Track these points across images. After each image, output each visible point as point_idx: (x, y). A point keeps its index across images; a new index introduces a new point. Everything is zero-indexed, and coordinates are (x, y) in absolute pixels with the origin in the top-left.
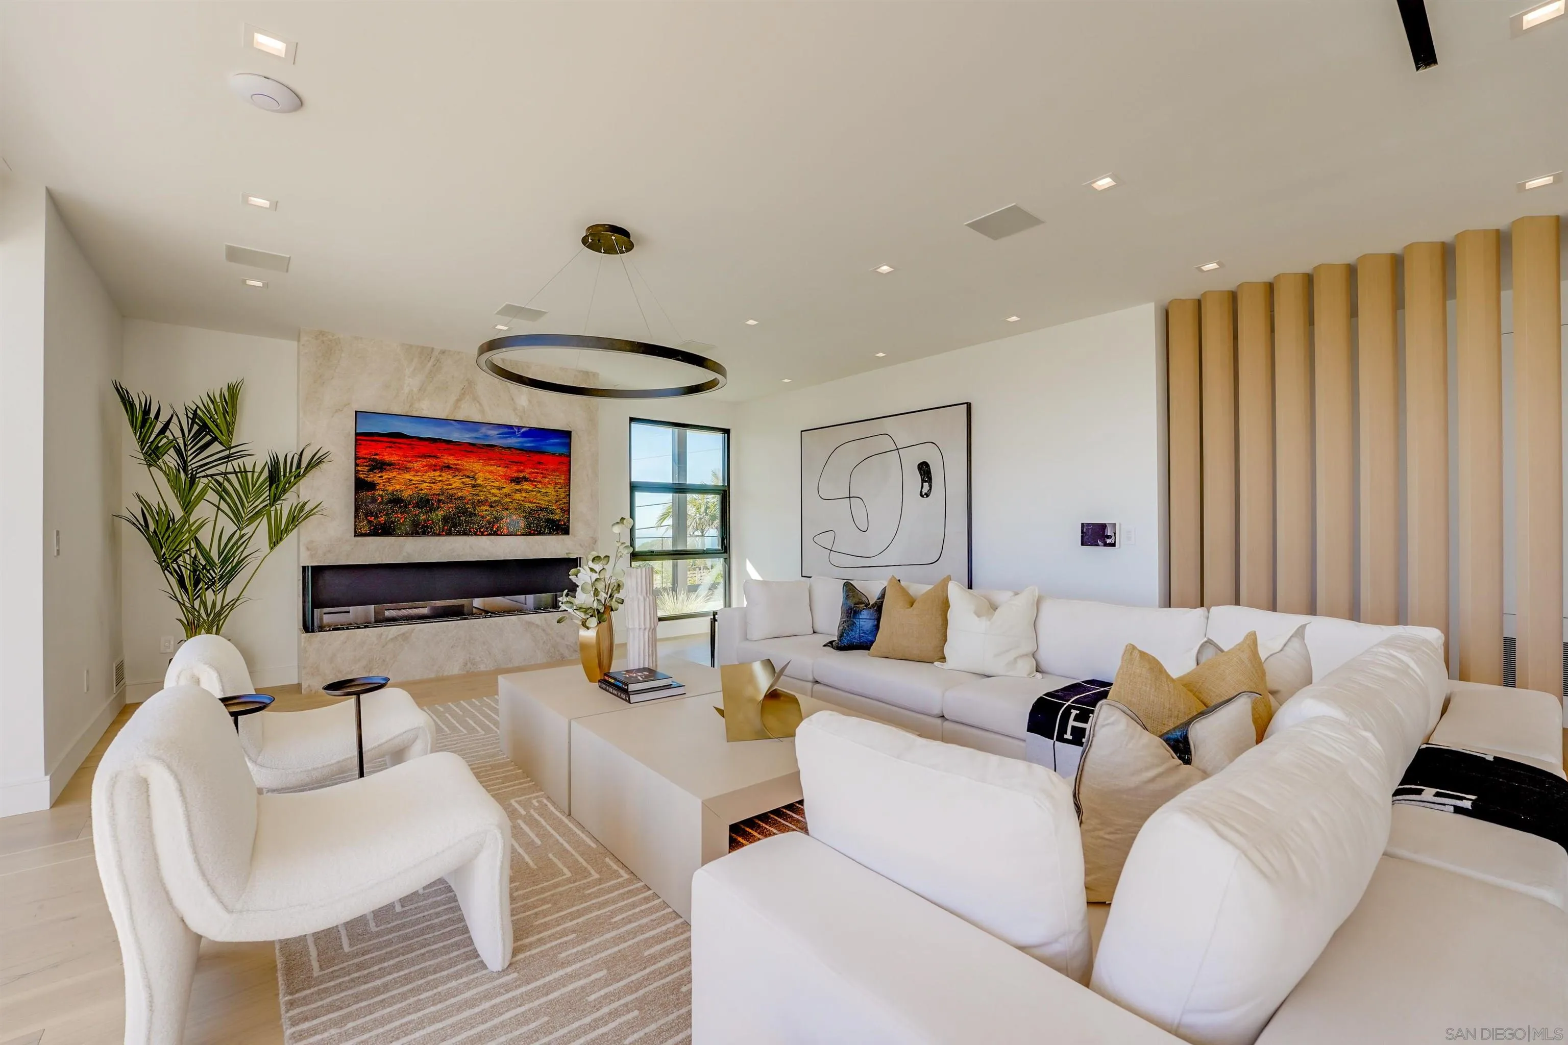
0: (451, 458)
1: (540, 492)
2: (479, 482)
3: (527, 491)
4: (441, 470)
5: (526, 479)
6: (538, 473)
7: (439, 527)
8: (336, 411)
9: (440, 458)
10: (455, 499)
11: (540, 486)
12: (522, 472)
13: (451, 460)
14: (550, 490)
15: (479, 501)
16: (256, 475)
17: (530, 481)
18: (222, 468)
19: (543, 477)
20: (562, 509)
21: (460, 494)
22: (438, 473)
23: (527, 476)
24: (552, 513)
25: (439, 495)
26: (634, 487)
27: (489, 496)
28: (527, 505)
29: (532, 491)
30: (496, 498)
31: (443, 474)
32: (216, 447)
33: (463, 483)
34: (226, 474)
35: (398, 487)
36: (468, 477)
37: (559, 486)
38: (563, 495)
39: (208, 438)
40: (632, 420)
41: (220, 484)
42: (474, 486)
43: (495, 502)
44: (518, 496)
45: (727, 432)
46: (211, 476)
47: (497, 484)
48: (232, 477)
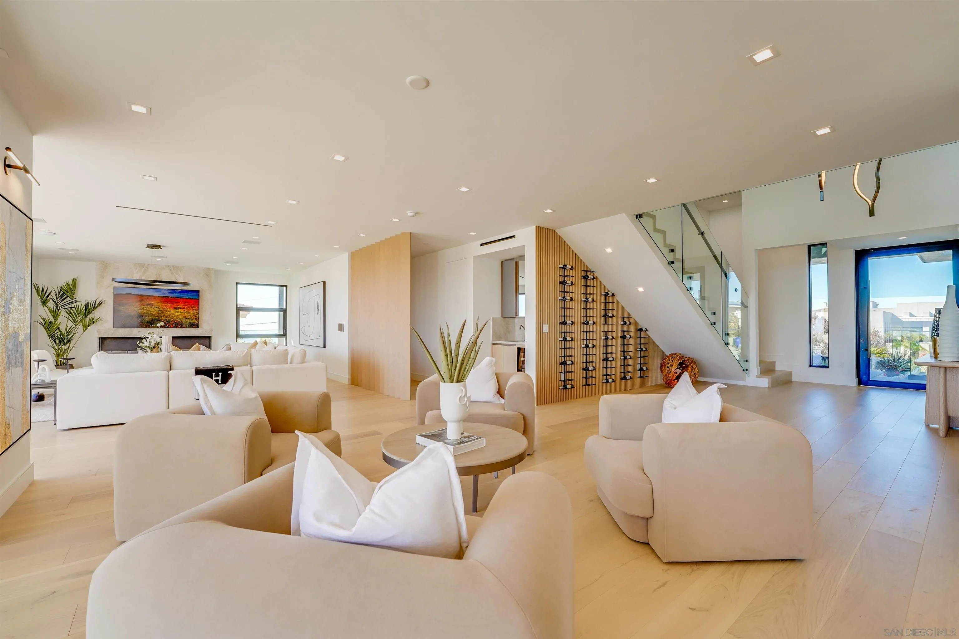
0: (150, 301)
1: (186, 312)
2: (161, 309)
3: (180, 312)
4: (146, 305)
5: (180, 308)
6: (185, 306)
7: (145, 325)
8: (108, 287)
9: (144, 301)
10: (152, 315)
11: (186, 310)
12: (178, 305)
13: (150, 302)
14: (191, 311)
15: (161, 316)
16: (82, 308)
17: (182, 308)
18: (70, 306)
19: (187, 307)
20: (196, 318)
21: (153, 314)
22: (145, 306)
23: (181, 307)
24: (191, 320)
25: (145, 314)
26: (238, 310)
27: (165, 314)
28: (181, 317)
29: (183, 312)
30: (167, 315)
31: (147, 307)
32: (68, 299)
33: (154, 310)
34: (71, 308)
35: (129, 312)
36: (157, 308)
37: (194, 310)
38: (196, 313)
39: (66, 296)
40: (237, 283)
41: (69, 311)
42: (159, 311)
43: (168, 316)
44: (177, 314)
45: (286, 286)
46: (66, 308)
47: (168, 310)
48: (74, 309)
